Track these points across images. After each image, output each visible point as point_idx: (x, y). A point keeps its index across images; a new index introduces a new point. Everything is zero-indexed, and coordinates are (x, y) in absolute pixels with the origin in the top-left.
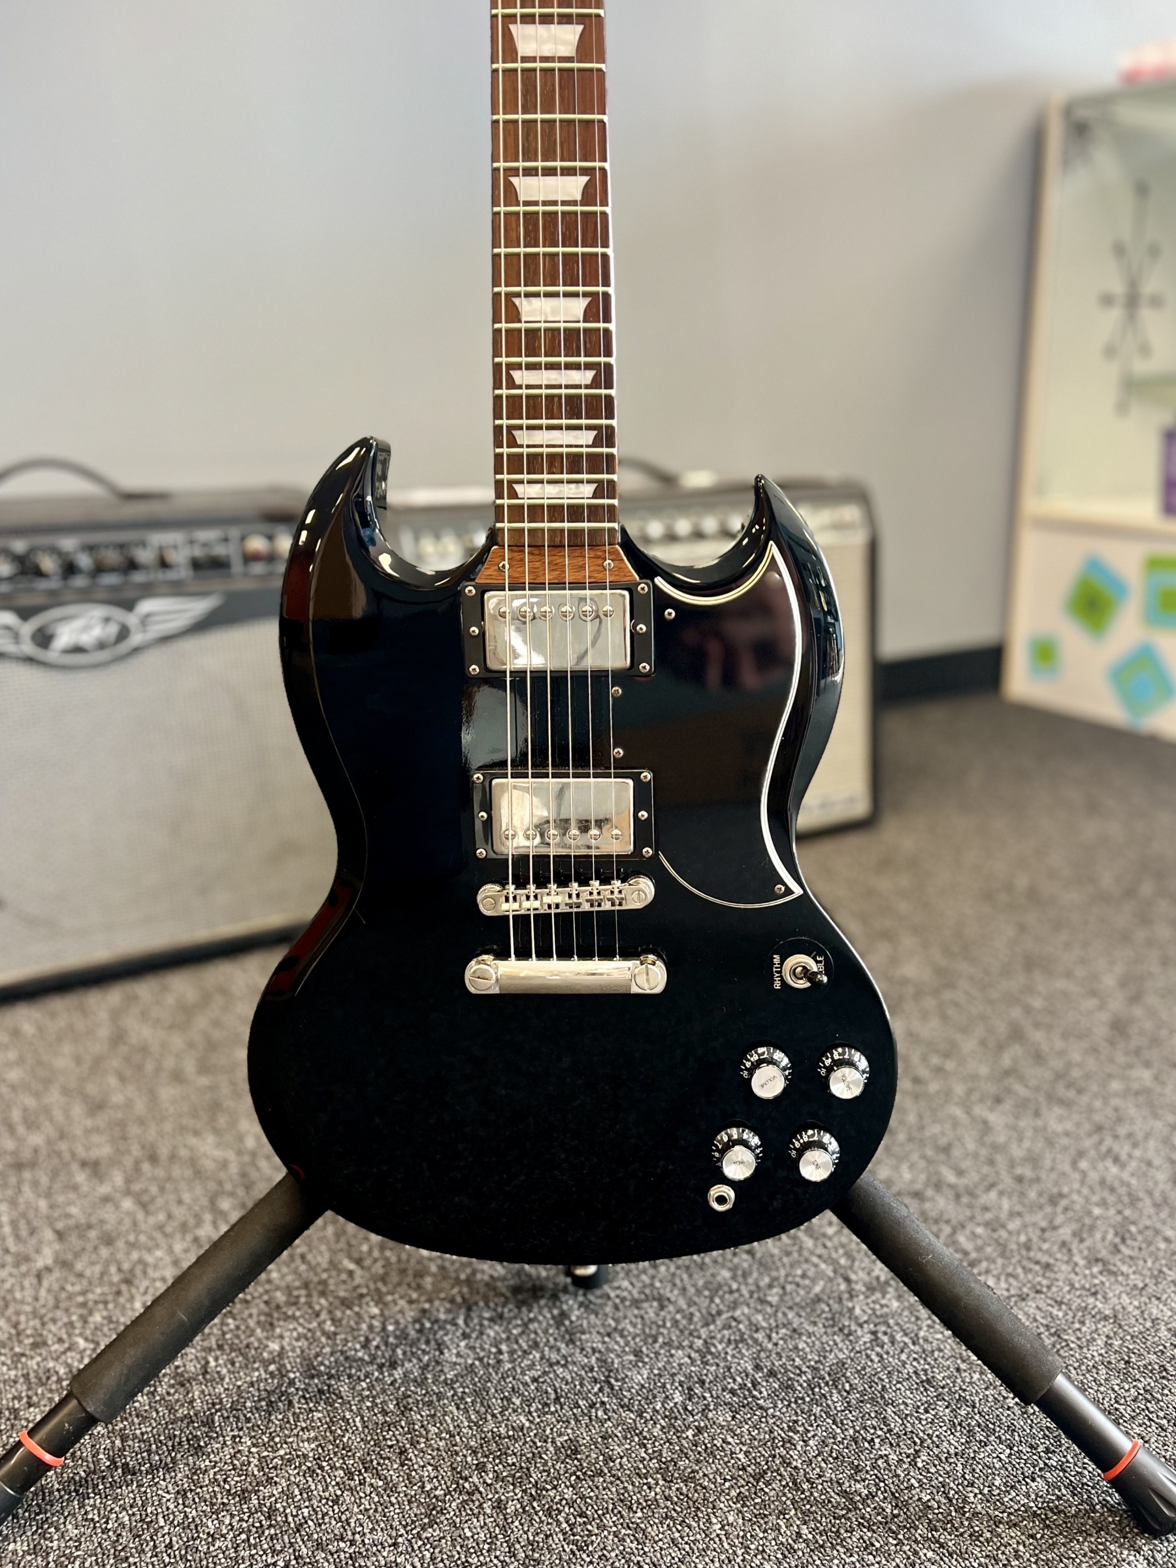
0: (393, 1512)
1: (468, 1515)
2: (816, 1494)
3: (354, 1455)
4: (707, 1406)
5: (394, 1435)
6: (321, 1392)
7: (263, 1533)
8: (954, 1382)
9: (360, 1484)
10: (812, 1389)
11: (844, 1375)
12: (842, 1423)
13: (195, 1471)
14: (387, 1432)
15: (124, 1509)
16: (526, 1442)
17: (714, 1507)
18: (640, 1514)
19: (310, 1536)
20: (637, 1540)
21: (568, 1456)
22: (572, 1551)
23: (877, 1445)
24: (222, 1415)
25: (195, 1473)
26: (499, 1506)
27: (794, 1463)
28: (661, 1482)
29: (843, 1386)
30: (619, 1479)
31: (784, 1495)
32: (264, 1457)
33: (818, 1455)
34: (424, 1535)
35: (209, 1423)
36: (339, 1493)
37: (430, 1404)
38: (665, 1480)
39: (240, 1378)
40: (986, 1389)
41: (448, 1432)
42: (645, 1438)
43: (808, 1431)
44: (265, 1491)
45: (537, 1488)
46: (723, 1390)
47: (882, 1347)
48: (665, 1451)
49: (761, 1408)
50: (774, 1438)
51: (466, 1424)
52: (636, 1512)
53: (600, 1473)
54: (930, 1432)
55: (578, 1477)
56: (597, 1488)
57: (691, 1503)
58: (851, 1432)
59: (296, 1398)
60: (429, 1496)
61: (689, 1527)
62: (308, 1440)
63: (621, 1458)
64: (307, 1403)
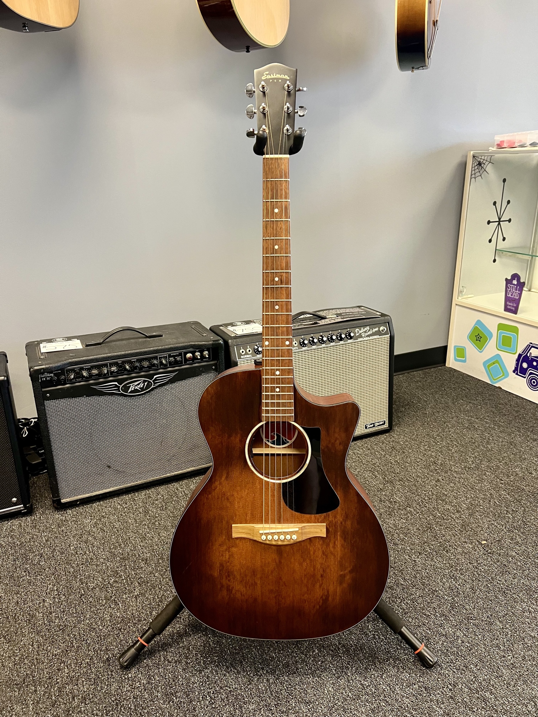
0: (240, 679)
1: (259, 682)
2: (354, 684)
3: (228, 662)
4: (325, 654)
5: (239, 657)
6: (218, 641)
7: (206, 683)
8: (396, 653)
9: (231, 671)
10: (355, 652)
11: (364, 648)
12: (363, 663)
13: (187, 663)
14: (237, 655)
15: (170, 673)
16: (274, 662)
17: (326, 686)
18: (305, 686)
19: (219, 685)
20: (305, 693)
21: (286, 667)
22: (287, 695)
23: (372, 671)
24: (192, 647)
25: (187, 664)
26: (268, 680)
27: (348, 674)
28: (312, 677)
29: (364, 651)
30: (300, 675)
31: (345, 683)
32: (205, 660)
33: (355, 672)
34: (248, 687)
35: (189, 649)
36: (225, 673)
37: (248, 647)
38: (312, 676)
39: (196, 636)
40: (405, 655)
41: (253, 657)
42: (307, 663)
43: (353, 665)
44: (206, 671)
45: (278, 676)
46: (330, 650)
47: (376, 640)
48: (312, 668)
49: (340, 656)
50: (343, 666)
51: (258, 655)
52: (304, 685)
53: (295, 673)
54: (387, 668)
55: (289, 673)
56: (294, 677)
57: (319, 684)
58: (365, 666)
59: (211, 644)
60: (249, 676)
61: (319, 690)
62: (216, 656)
63: (301, 669)
64: (214, 645)
